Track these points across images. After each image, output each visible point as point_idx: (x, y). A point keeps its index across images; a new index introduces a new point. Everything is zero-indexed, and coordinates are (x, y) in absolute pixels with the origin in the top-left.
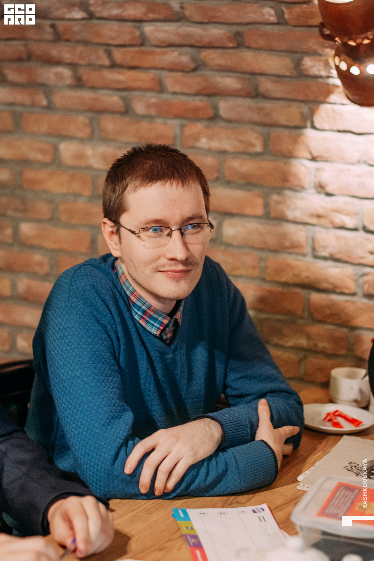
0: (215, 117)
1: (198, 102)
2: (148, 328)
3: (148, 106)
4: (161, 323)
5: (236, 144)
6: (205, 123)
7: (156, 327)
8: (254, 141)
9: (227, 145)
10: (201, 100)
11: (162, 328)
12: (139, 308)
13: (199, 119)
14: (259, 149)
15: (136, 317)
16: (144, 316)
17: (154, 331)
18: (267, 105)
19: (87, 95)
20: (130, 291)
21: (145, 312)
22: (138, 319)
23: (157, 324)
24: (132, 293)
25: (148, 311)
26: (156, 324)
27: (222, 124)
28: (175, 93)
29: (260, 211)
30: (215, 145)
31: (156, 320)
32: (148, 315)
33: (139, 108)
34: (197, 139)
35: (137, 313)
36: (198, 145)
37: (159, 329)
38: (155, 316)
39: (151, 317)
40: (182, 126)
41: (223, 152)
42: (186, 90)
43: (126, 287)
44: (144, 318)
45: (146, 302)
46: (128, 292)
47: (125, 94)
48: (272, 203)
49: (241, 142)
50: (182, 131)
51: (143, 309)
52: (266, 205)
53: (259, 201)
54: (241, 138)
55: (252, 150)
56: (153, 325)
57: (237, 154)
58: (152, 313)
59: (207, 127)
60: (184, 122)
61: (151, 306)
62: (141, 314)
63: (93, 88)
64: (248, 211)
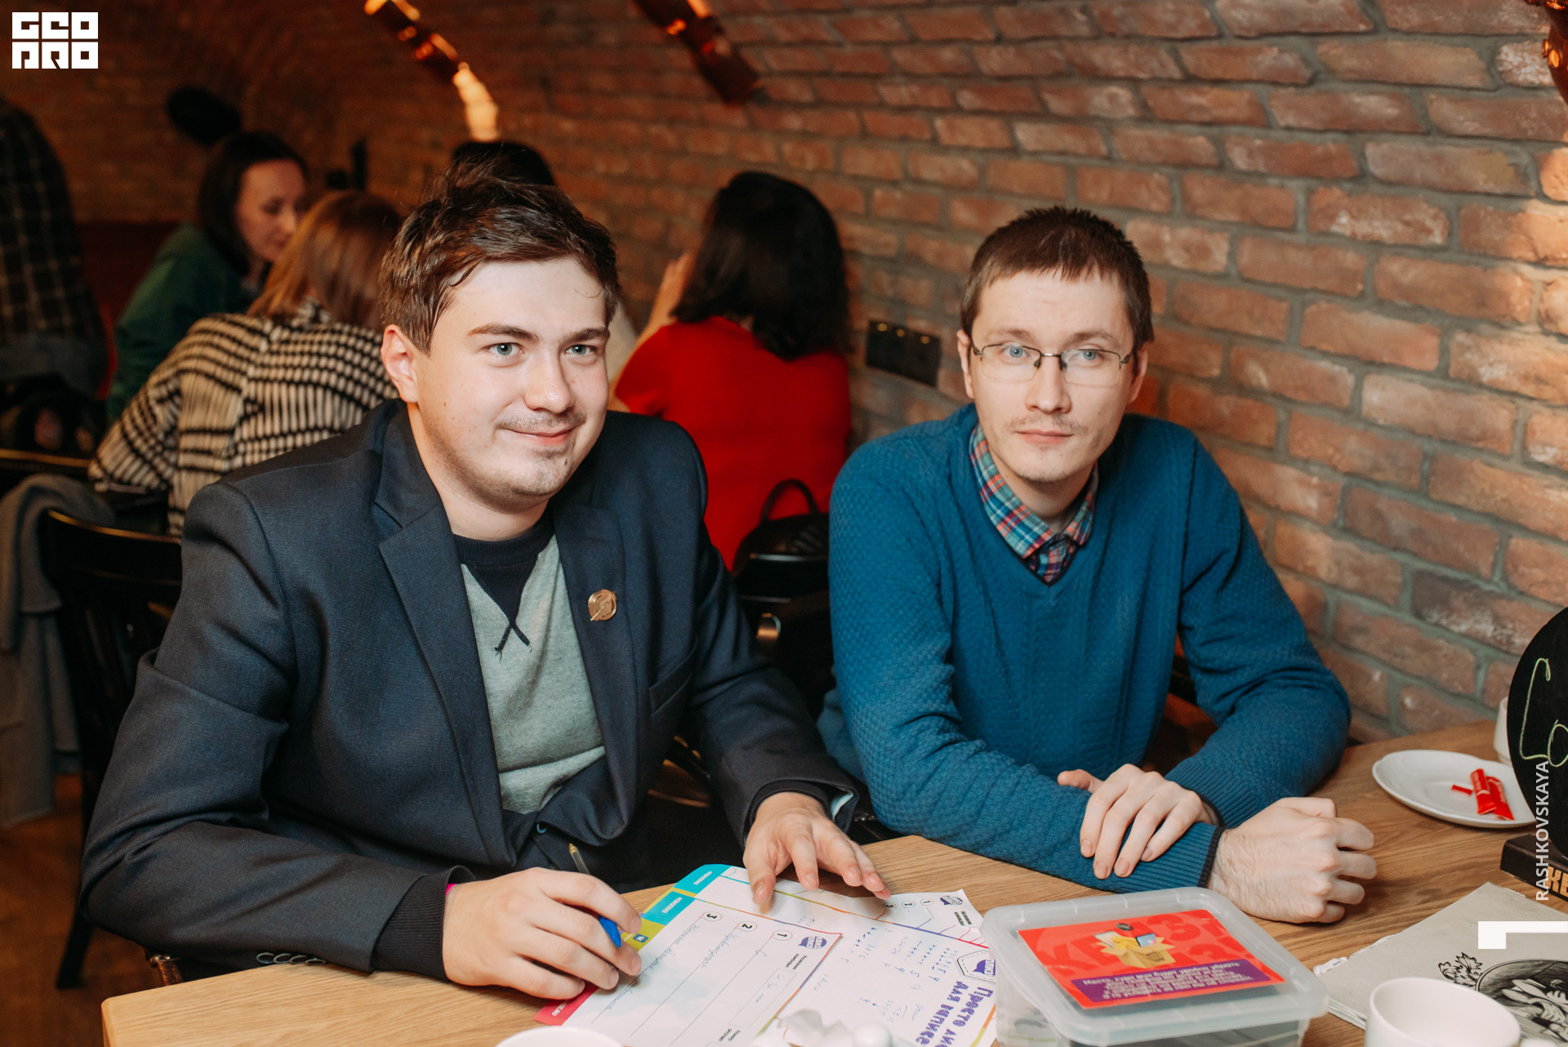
0: (1361, 177)
1: (1330, 144)
2: (1012, 540)
3: (1251, 154)
4: (1038, 538)
5: (1400, 227)
6: (1348, 186)
7: (1027, 541)
8: (1429, 223)
9: (1382, 229)
10: (1335, 142)
11: (1037, 546)
12: (1001, 505)
13: (1335, 180)
14: (1437, 239)
15: (993, 518)
16: (1007, 519)
17: (1021, 548)
18: (1450, 149)
19: (1160, 134)
20: (989, 473)
21: (1010, 513)
22: (995, 522)
23: (1031, 536)
24: (992, 477)
25: (1016, 512)
26: (1027, 537)
27: (1376, 188)
28: (1288, 128)
29: (1431, 362)
30: (1363, 228)
31: (1029, 530)
32: (1015, 519)
33: (1239, 158)
34: (1332, 218)
35: (994, 512)
36: (1334, 228)
37: (1031, 545)
38: (1027, 523)
39: (1019, 522)
40: (1310, 193)
41: (1376, 244)
42: (1306, 123)
43: (984, 463)
44: (1006, 523)
45: (1014, 495)
46: (985, 474)
47: (1215, 131)
48: (1454, 349)
49: (1407, 224)
50: (1309, 202)
51: (1006, 508)
52: (1444, 352)
53: (1432, 342)
54: (1408, 217)
55: (1424, 240)
56: (1022, 538)
57: (1399, 249)
58: (1021, 517)
59: (1349, 194)
60: (1313, 183)
61: (1021, 504)
62: (1002, 515)
63: (1170, 122)
64: (1410, 361)
